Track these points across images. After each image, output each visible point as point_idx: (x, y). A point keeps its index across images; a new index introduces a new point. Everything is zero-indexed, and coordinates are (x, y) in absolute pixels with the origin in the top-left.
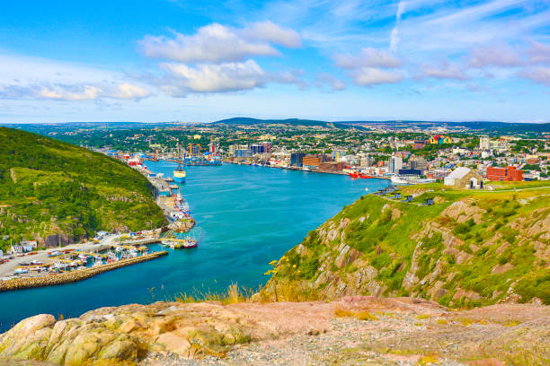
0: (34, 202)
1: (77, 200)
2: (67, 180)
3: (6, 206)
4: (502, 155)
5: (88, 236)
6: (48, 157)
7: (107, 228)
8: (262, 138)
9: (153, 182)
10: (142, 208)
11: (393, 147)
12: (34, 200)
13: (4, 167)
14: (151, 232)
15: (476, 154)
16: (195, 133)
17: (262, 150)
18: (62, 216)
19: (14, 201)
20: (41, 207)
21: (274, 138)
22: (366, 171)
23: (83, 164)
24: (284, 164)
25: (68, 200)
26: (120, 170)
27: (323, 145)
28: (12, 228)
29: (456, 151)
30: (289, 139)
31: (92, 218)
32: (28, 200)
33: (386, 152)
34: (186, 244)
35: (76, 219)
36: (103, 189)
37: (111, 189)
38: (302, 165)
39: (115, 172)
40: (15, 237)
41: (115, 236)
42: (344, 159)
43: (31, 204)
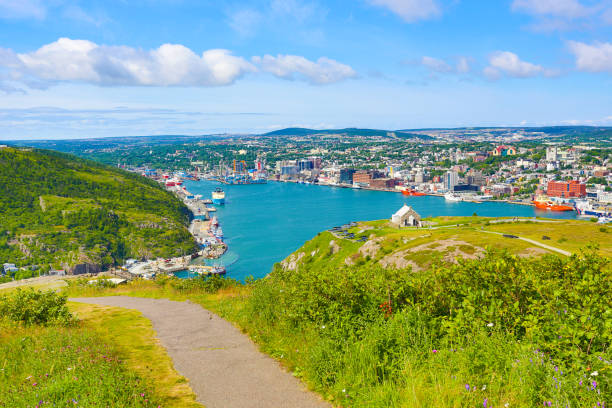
0: (62, 231)
1: (106, 228)
2: (96, 207)
3: (34, 236)
4: (569, 167)
5: (116, 265)
6: (79, 182)
7: (137, 255)
8: (313, 151)
9: (190, 205)
10: (172, 235)
11: (452, 160)
12: (63, 229)
13: (33, 195)
14: (180, 259)
15: (540, 166)
16: (242, 147)
17: (311, 166)
18: (90, 245)
19: (43, 230)
20: (70, 236)
21: (326, 151)
22: (420, 188)
23: (115, 188)
24: (333, 181)
25: (97, 227)
26: (153, 194)
27: (379, 159)
28: (41, 257)
29: (519, 163)
30: (342, 153)
31: (121, 247)
32: (56, 229)
33: (444, 166)
34: (213, 271)
35: (104, 248)
36: (133, 216)
37: (142, 215)
38: (352, 183)
39: (147, 196)
40: (44, 267)
41: (144, 264)
42: (397, 175)
43: (60, 234)
